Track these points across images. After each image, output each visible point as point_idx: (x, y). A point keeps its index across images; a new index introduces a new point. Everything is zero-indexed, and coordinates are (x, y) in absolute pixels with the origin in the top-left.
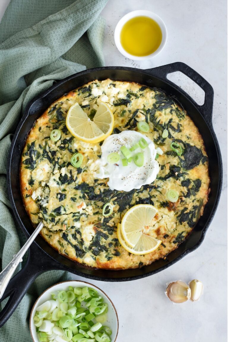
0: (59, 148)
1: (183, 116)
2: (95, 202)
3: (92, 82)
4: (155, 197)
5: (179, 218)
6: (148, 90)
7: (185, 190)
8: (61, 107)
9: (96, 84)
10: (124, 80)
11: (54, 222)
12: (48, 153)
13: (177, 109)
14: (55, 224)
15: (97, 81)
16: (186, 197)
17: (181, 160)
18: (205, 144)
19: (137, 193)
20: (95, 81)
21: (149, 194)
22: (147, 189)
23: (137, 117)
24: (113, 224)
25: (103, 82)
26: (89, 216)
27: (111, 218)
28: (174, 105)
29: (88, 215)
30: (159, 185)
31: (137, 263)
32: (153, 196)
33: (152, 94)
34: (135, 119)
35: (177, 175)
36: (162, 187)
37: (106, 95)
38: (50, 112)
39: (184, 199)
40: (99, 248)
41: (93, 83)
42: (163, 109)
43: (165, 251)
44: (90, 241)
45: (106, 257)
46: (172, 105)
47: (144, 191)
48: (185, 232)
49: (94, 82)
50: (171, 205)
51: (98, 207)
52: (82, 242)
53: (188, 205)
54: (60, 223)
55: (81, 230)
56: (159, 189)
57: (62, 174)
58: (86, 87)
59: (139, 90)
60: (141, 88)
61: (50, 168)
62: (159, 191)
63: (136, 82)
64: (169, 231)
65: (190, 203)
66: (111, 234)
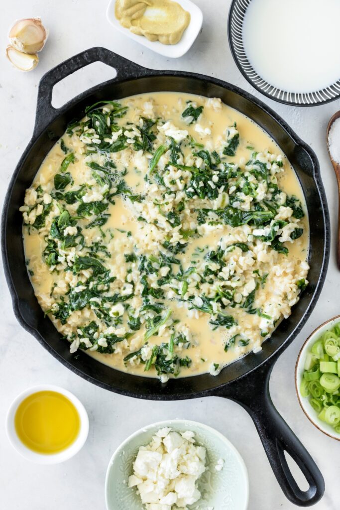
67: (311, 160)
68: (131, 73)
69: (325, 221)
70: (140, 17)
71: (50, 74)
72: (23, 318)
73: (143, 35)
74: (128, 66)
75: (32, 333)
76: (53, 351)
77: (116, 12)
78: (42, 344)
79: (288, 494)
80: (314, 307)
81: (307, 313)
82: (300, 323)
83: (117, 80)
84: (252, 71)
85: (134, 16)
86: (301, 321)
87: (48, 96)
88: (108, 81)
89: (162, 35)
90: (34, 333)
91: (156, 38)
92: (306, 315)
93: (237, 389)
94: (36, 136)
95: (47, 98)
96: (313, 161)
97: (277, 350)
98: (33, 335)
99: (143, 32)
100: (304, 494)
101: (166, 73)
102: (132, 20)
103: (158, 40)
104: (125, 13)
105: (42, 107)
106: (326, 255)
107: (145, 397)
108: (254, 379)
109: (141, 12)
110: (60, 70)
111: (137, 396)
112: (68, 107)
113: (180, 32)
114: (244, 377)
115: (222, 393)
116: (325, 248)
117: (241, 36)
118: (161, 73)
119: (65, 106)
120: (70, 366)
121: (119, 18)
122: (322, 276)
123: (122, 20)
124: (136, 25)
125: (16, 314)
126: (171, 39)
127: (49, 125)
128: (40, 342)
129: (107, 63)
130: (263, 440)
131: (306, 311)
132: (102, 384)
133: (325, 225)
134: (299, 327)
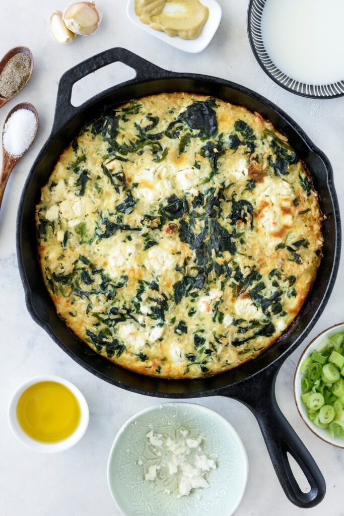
0: (109, 300)
1: (137, 106)
2: (207, 283)
3: (37, 214)
4: (236, 194)
5: (279, 172)
6: (80, 139)
7: (242, 148)
8: (52, 272)
9: (41, 210)
10: (52, 168)
11: (212, 351)
12: (109, 318)
13: (124, 110)
14: (215, 352)
15: (38, 207)
16: (253, 151)
17: (199, 135)
18: (190, 92)
19: (219, 217)
20: (36, 209)
21: (228, 201)
22: (220, 202)
23: (111, 171)
24: (247, 269)
25: (42, 199)
26: (222, 298)
27: (237, 269)
28: (117, 112)
29: (220, 298)
30: (221, 182)
31: (315, 258)
32: (233, 196)
33: (88, 136)
34: (113, 175)
35: (217, 150)
36: (225, 179)
37: (62, 202)
38: (53, 291)
39: (254, 155)
40: (274, 302)
41: (39, 214)
42: (117, 130)
43: (315, 213)
44: (258, 310)
45: (289, 297)
46: (115, 114)
47: (221, 207)
48: (301, 174)
49: (37, 211)
50: (256, 176)
51: (215, 279)
52: (255, 323)
53: (265, 153)
54: (216, 344)
55: (237, 318)
56: (227, 184)
57: (148, 313)
58: (40, 225)
59: (74, 152)
60: (73, 148)
61: (132, 324)
62: (229, 186)
63: (62, 152)
64: (290, 195)
65: (264, 149)
66: (260, 277)
67: (325, 167)
68: (150, 74)
69: (336, 227)
70: (160, 13)
71: (70, 73)
72: (35, 312)
73: (163, 31)
74: (147, 67)
75: (43, 327)
76: (63, 345)
77: (136, 8)
78: (52, 338)
79: (289, 495)
80: (322, 312)
81: (316, 317)
82: (307, 327)
83: (136, 81)
84: (272, 64)
85: (154, 12)
86: (309, 325)
87: (68, 93)
88: (127, 82)
89: (182, 31)
90: (45, 327)
91: (175, 33)
92: (314, 320)
93: (243, 389)
94: (55, 133)
95: (67, 96)
96: (327, 168)
97: (284, 353)
98: (44, 329)
99: (163, 28)
100: (306, 496)
101: (184, 75)
102: (151, 17)
103: (178, 35)
104: (144, 9)
105: (61, 105)
106: (336, 261)
107: (152, 394)
108: (260, 380)
109: (160, 8)
110: (80, 68)
111: (144, 393)
112: (87, 106)
113: (199, 27)
114: (250, 378)
115: (228, 394)
116: (335, 254)
117: (260, 30)
118: (180, 76)
119: (84, 104)
120: (79, 360)
121: (138, 14)
122: (331, 281)
123: (142, 17)
124: (156, 22)
125: (28, 308)
126: (190, 34)
127: (67, 123)
128: (51, 336)
129: (127, 64)
130: (266, 441)
131: (314, 316)
132: (110, 380)
133: (336, 232)
134: (307, 331)
